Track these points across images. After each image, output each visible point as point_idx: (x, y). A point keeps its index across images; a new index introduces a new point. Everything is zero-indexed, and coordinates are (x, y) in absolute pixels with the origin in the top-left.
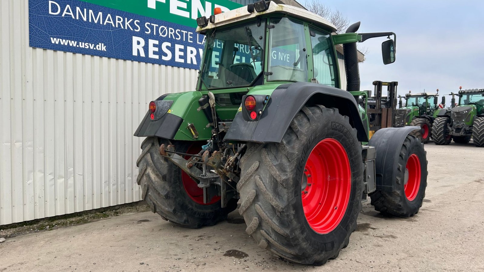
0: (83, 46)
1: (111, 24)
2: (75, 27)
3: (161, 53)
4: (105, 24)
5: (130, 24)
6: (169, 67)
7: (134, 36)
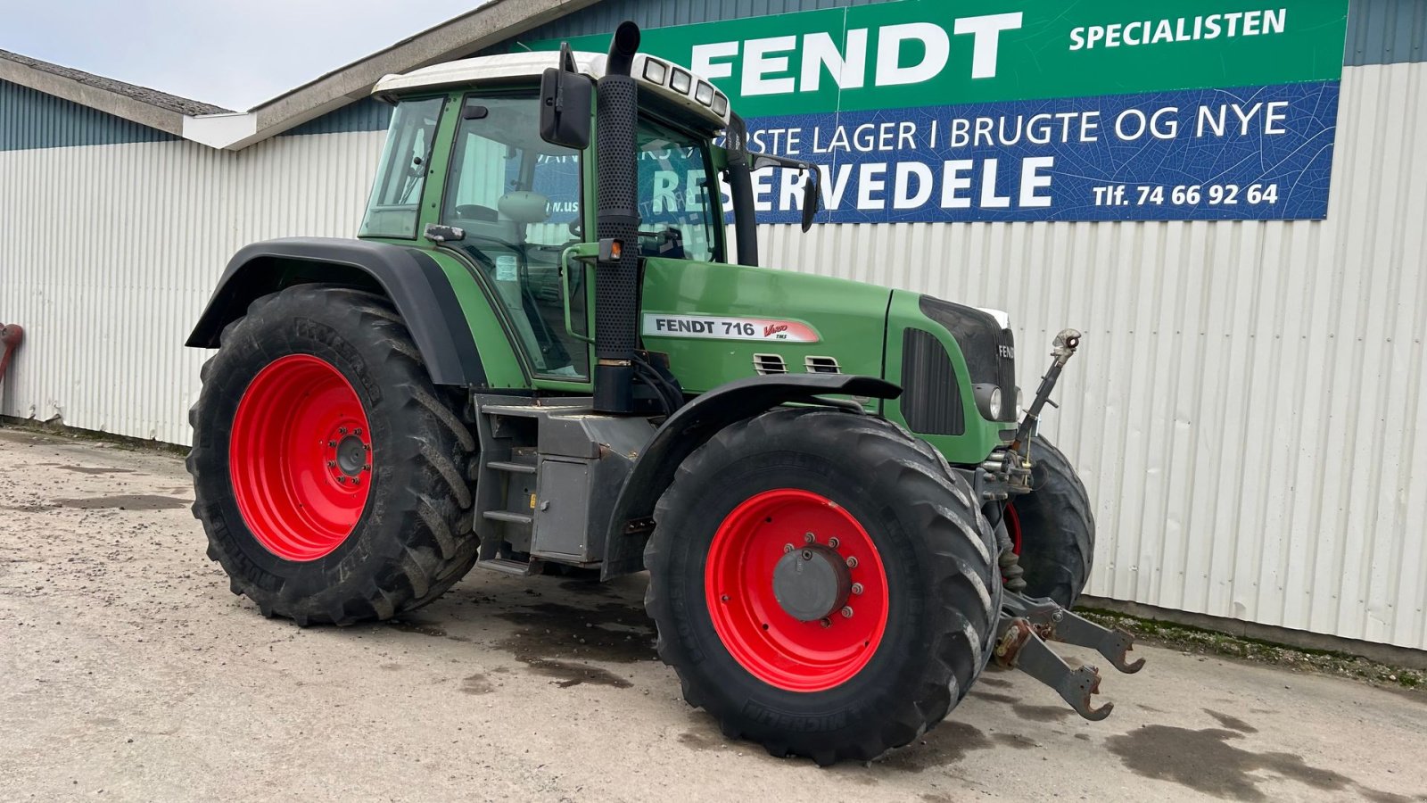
7: (657, 170)
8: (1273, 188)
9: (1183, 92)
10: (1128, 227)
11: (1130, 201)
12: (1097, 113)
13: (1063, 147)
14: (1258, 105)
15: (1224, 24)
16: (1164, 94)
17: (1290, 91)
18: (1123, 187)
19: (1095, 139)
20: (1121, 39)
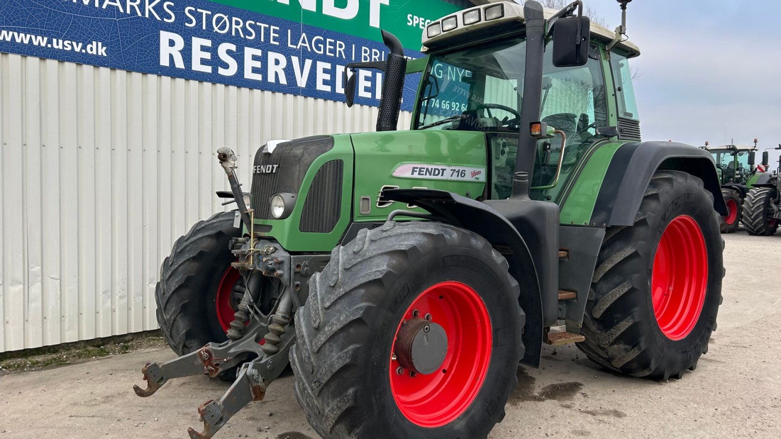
0: (61, 47)
1: (117, 7)
2: (45, 10)
3: (215, 62)
4: (104, 7)
5: (154, 8)
6: (233, 89)
7: (162, 30)
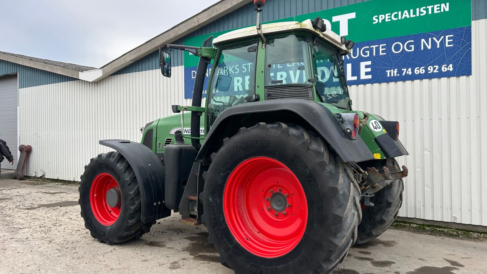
5: (232, 69)
7: (235, 77)
8: (451, 65)
9: (415, 35)
10: (400, 83)
11: (400, 74)
12: (385, 45)
13: (374, 57)
14: (442, 37)
15: (427, 10)
16: (408, 36)
17: (453, 31)
18: (397, 69)
19: (385, 54)
20: (391, 18)
